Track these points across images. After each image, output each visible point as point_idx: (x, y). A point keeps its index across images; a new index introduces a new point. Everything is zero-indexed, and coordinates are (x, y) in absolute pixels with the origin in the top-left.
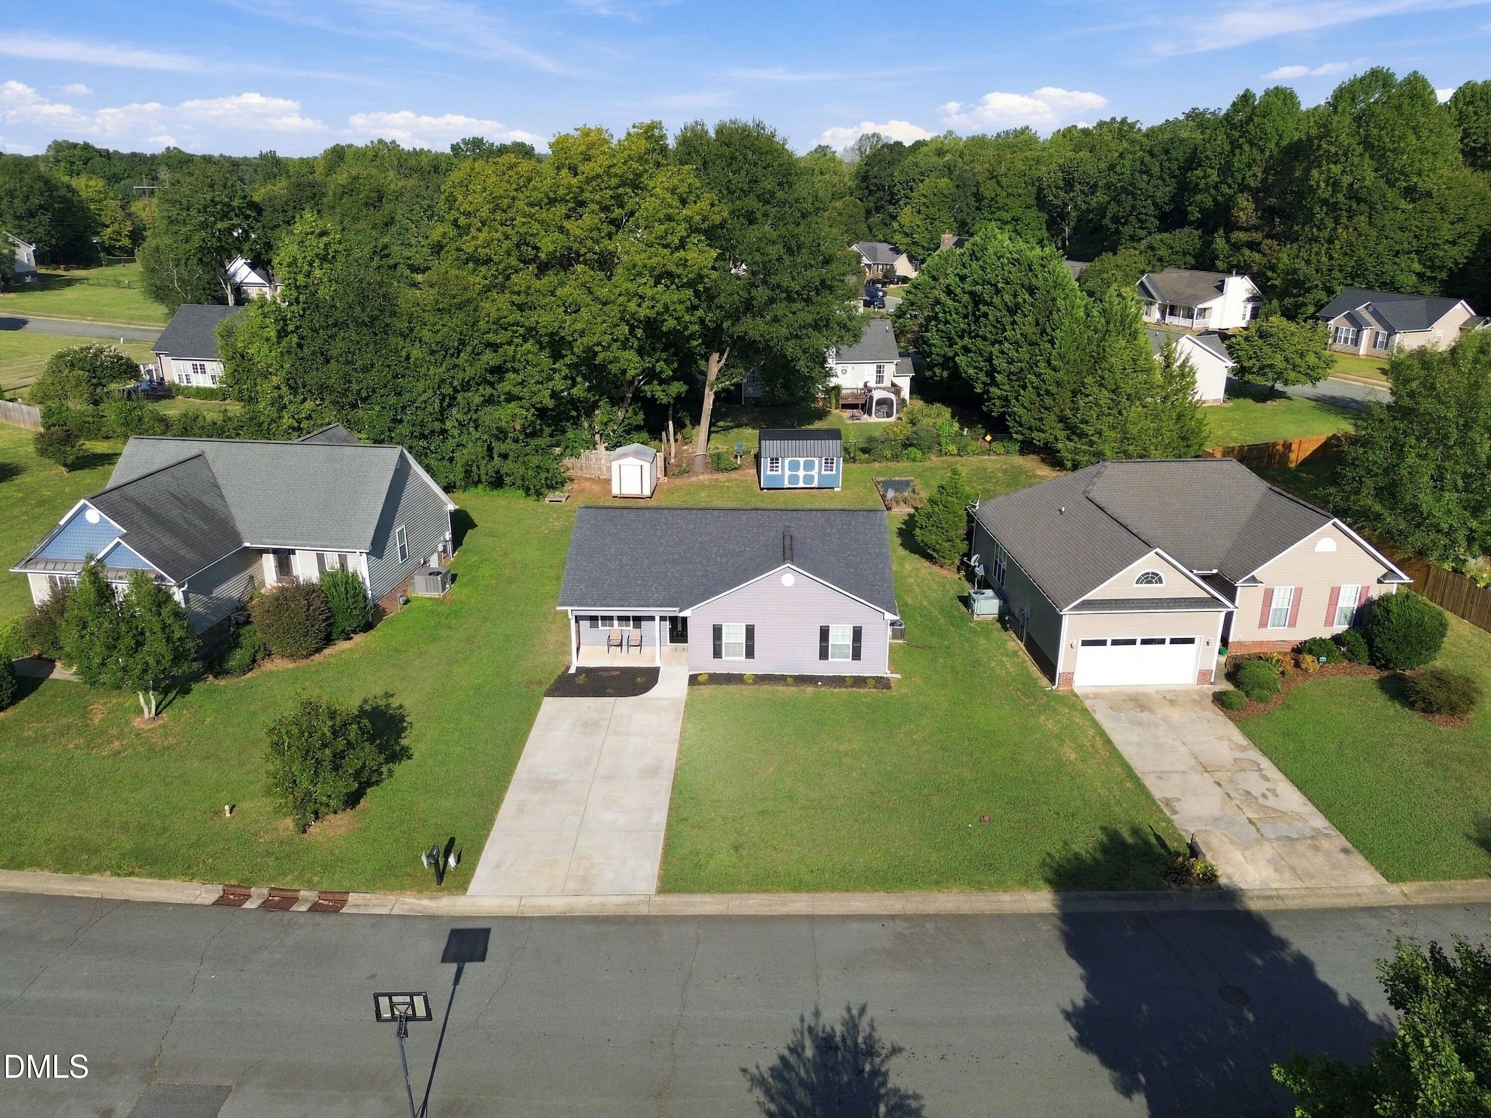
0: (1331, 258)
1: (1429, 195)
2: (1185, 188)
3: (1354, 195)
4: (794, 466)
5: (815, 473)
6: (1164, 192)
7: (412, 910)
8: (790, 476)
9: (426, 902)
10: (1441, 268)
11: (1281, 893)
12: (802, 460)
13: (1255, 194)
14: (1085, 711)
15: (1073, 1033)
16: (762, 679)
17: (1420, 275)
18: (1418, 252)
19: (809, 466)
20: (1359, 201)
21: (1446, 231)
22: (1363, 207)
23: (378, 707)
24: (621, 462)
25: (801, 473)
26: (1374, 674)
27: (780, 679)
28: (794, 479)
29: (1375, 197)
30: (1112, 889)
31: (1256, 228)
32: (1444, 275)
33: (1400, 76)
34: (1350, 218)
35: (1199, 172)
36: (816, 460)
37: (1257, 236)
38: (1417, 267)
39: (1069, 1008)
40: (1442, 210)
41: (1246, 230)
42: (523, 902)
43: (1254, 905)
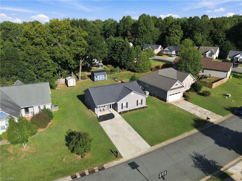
0: (143, 40)
1: (152, 31)
2: (118, 30)
3: (144, 31)
4: (100, 77)
5: (103, 78)
6: (115, 31)
7: (117, 163)
8: (99, 79)
9: (118, 161)
10: (155, 41)
11: (216, 121)
12: (101, 76)
13: (130, 31)
14: (173, 105)
15: (218, 145)
16: (130, 111)
17: (153, 42)
18: (152, 39)
19: (102, 77)
20: (145, 32)
21: (155, 36)
22: (145, 33)
23: (71, 132)
24: (70, 80)
25: (101, 78)
26: (196, 93)
27: (132, 110)
28: (100, 79)
29: (147, 31)
30: (201, 126)
31: (131, 36)
32: (155, 42)
33: (147, 15)
34: (144, 34)
35: (120, 28)
36: (103, 75)
37: (132, 37)
38: (152, 41)
39: (215, 143)
40: (154, 33)
41: (130, 36)
42: (133, 155)
43: (215, 123)
